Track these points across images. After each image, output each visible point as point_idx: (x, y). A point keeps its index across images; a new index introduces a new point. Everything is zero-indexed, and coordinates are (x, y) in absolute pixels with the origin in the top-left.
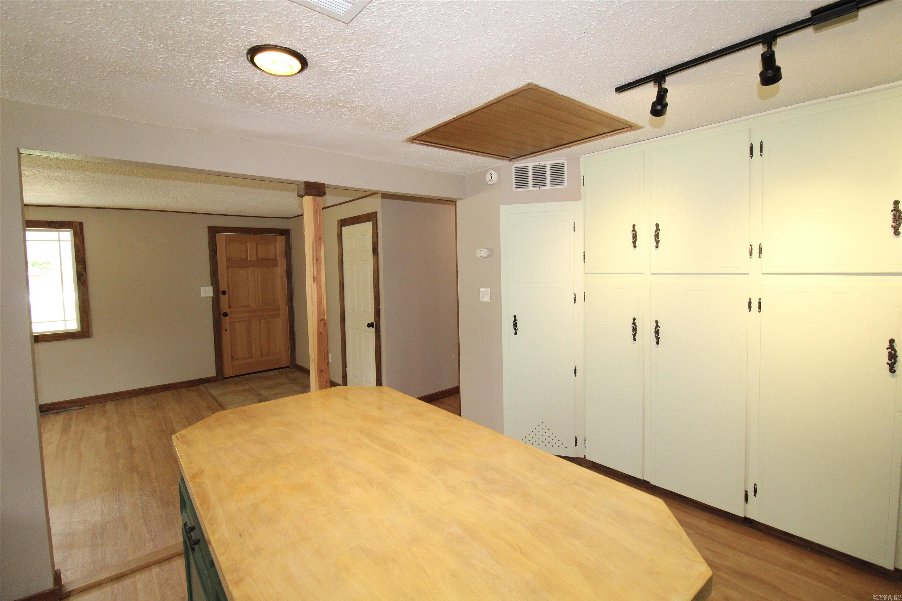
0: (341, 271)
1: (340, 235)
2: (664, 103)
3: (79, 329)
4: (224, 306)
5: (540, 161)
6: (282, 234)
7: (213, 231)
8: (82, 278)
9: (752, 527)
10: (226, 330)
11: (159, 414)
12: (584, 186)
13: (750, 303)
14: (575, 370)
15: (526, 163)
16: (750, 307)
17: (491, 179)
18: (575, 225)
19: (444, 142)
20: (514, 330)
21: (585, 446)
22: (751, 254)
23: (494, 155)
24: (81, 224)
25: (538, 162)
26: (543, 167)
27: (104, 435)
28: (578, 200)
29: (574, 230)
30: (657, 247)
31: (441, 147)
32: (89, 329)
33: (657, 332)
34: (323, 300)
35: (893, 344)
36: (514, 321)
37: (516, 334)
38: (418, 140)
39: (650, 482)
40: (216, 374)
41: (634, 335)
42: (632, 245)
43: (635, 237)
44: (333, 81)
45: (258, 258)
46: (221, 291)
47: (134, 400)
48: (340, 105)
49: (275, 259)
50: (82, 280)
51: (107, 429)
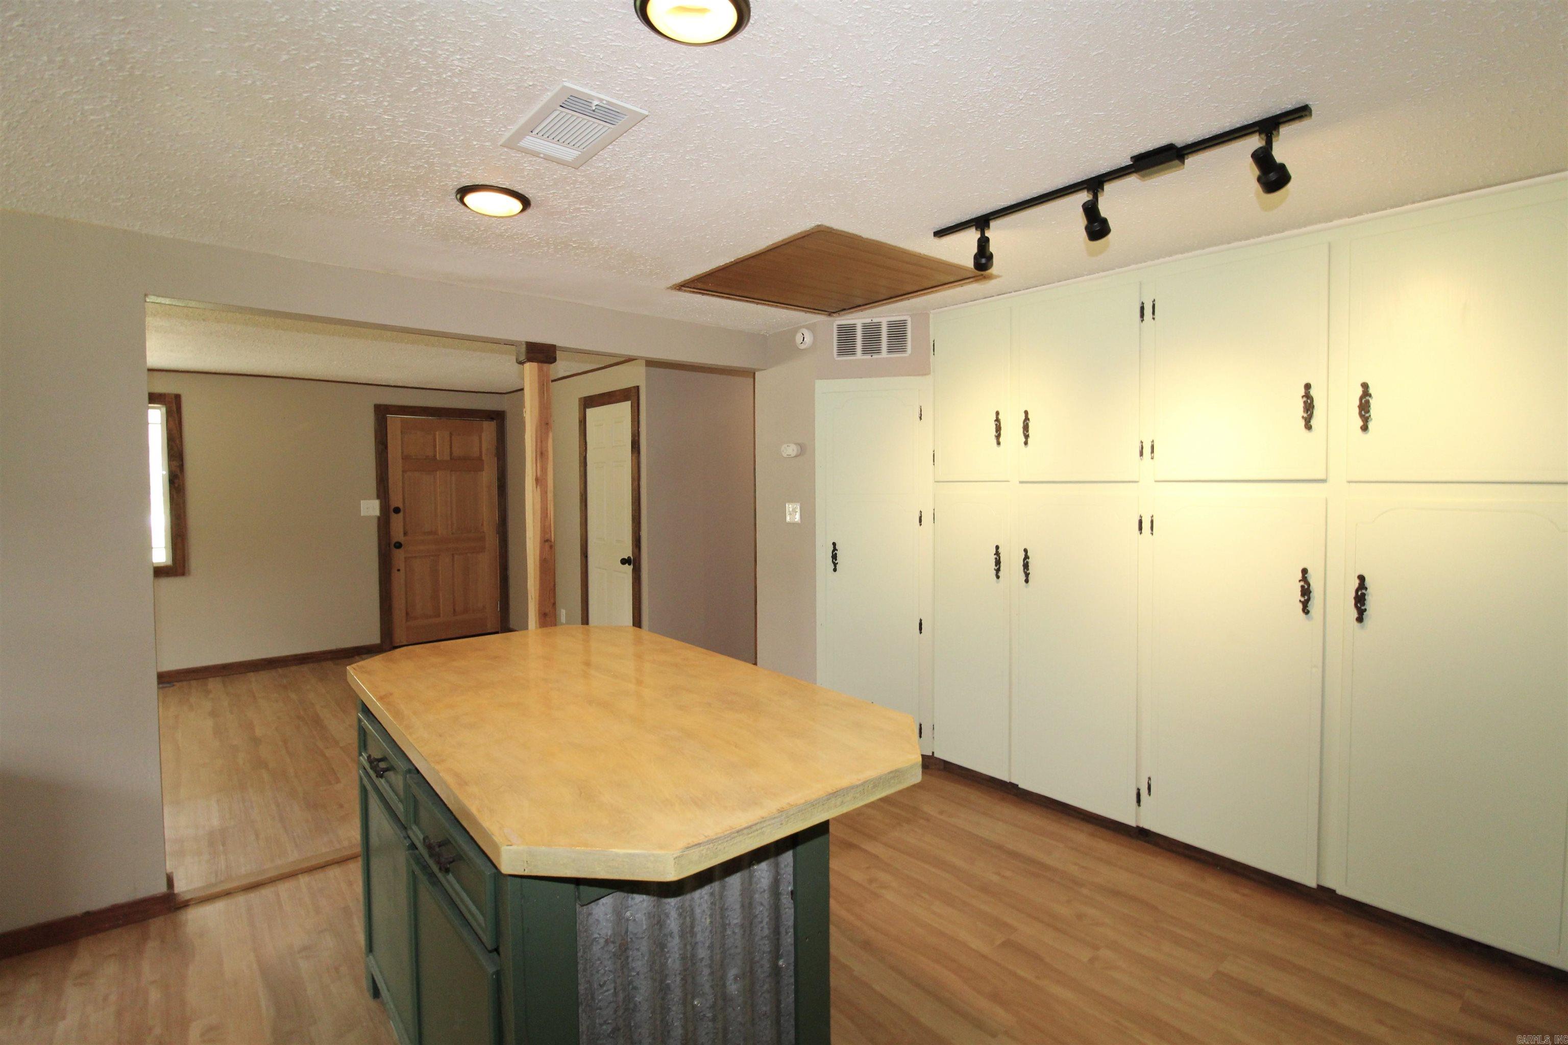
0: (583, 479)
1: (583, 421)
2: (988, 254)
3: (170, 563)
4: (397, 533)
5: (873, 317)
6: (492, 419)
7: (382, 412)
8: (176, 481)
9: (1148, 842)
10: (399, 570)
11: (293, 696)
12: (934, 354)
13: (1140, 522)
14: (921, 624)
15: (853, 319)
16: (1140, 528)
17: (803, 340)
18: (921, 411)
19: (727, 291)
20: (833, 565)
21: (934, 738)
22: (1141, 454)
23: (803, 307)
24: (178, 397)
25: (870, 318)
26: (878, 326)
27: (210, 723)
28: (926, 375)
29: (921, 418)
30: (1026, 443)
31: (723, 297)
32: (184, 561)
33: (1026, 566)
34: (549, 512)
35: (1306, 576)
36: (833, 551)
37: (835, 570)
38: (688, 287)
39: (1018, 785)
40: (381, 640)
41: (998, 570)
42: (995, 441)
43: (998, 429)
44: (563, 221)
45: (452, 456)
46: (392, 508)
47: (252, 676)
48: (574, 246)
49: (480, 459)
50: (176, 485)
51: (213, 714)
